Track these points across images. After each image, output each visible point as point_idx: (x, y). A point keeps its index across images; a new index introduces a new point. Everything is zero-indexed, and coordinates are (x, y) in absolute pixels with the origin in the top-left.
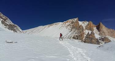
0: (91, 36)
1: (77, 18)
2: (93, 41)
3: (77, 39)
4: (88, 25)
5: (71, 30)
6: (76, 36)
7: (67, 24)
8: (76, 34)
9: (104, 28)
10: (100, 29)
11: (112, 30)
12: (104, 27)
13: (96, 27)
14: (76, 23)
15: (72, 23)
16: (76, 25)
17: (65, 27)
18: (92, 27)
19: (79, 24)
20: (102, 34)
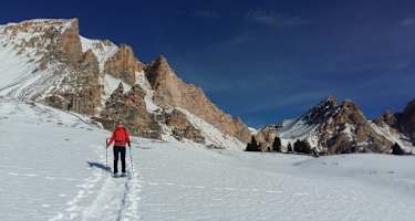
0: (129, 102)
1: (74, 20)
2: (139, 120)
3: (69, 107)
4: (118, 56)
5: (43, 67)
6: (66, 95)
7: (21, 35)
8: (67, 87)
9: (170, 79)
10: (158, 80)
11: (194, 89)
12: (172, 74)
13: (145, 71)
14: (67, 40)
15: (50, 34)
16: (66, 49)
17: (11, 47)
18: (131, 70)
19: (80, 47)
20: (162, 98)
